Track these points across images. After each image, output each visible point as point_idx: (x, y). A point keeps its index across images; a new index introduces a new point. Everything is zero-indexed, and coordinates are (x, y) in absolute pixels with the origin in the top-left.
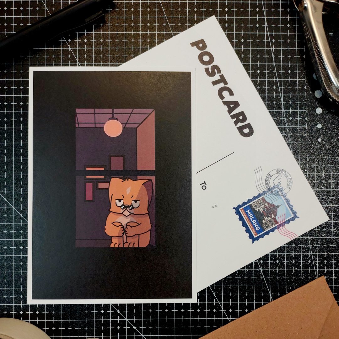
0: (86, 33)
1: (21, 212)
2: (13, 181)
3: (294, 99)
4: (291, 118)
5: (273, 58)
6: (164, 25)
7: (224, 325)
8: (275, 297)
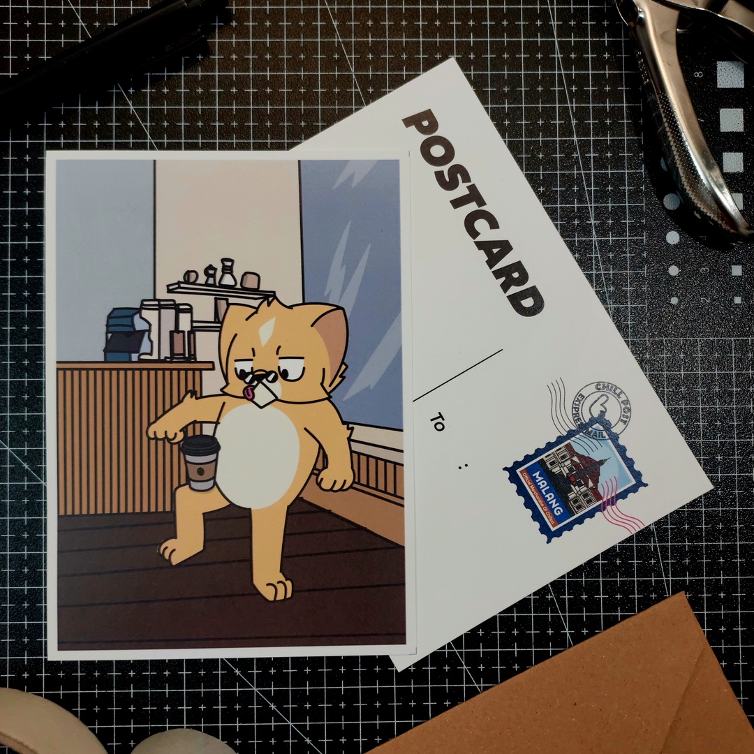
0: (166, 74)
1: (25, 459)
2: (7, 393)
3: (618, 213)
4: (611, 255)
5: (574, 125)
6: (336, 56)
7: (467, 699)
8: (578, 639)
